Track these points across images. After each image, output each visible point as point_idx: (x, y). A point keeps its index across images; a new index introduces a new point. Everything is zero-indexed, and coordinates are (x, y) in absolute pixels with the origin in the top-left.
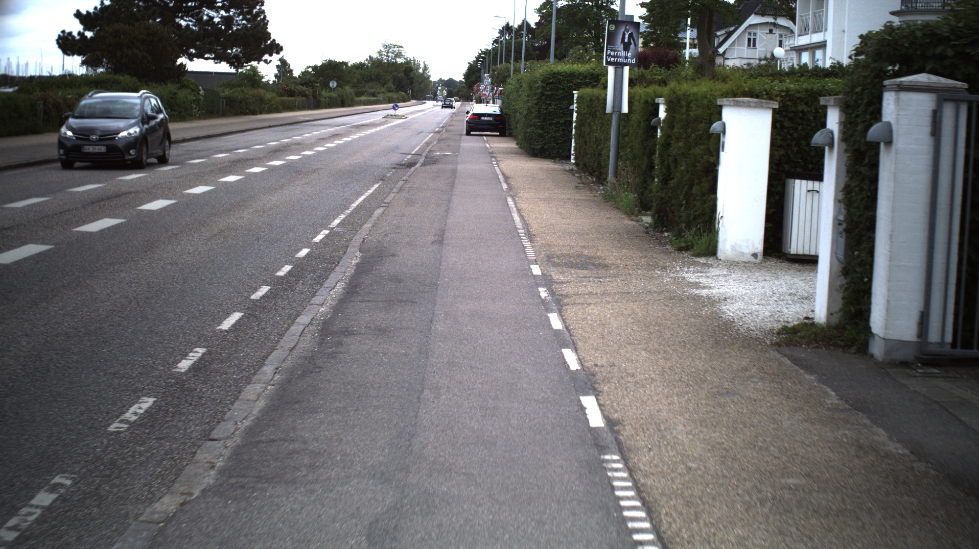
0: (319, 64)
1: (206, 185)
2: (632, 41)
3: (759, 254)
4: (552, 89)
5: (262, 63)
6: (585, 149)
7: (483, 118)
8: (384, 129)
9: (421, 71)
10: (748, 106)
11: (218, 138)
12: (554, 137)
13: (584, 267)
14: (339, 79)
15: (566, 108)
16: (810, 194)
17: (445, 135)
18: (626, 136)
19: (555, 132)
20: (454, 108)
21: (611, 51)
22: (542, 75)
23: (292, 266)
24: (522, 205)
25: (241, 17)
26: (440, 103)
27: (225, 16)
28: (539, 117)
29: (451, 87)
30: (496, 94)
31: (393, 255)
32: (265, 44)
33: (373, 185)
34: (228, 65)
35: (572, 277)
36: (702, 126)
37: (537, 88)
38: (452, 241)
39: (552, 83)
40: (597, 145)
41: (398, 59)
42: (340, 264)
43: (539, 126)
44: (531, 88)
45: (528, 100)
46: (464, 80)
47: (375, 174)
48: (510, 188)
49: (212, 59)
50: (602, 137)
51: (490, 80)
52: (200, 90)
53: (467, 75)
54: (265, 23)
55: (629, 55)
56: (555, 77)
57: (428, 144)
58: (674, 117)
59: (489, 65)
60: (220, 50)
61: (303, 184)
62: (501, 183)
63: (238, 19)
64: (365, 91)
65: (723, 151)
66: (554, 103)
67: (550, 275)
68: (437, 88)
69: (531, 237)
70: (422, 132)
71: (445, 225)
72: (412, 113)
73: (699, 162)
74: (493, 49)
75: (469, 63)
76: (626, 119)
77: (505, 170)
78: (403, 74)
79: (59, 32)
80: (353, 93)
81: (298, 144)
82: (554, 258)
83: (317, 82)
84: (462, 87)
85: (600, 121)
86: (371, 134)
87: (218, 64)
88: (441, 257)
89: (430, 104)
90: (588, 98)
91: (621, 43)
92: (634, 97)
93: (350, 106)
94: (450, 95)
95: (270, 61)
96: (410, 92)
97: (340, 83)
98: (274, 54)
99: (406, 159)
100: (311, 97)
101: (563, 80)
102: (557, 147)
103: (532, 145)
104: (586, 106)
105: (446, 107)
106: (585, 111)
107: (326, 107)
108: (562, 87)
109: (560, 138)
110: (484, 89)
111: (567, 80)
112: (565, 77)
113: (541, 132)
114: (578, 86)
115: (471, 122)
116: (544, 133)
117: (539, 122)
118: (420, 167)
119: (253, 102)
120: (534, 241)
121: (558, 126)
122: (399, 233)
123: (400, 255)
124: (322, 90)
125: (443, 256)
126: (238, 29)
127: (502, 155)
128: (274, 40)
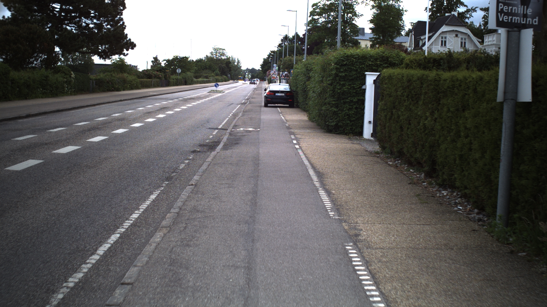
0: (171, 58)
4: (345, 70)
5: (124, 56)
7: (277, 94)
8: (207, 101)
9: (236, 64)
12: (348, 115)
14: (183, 68)
15: (358, 88)
17: (249, 107)
19: (348, 110)
20: (256, 84)
21: (505, 4)
22: (335, 58)
25: (107, 23)
26: (247, 82)
27: (96, 23)
28: (333, 96)
29: (253, 73)
30: (282, 76)
34: (99, 57)
37: (332, 70)
39: (345, 65)
41: (222, 57)
43: (333, 104)
44: (324, 69)
45: (322, 81)
46: (261, 69)
51: (277, 68)
53: (262, 66)
54: (123, 27)
55: (529, 11)
56: (348, 59)
57: (235, 115)
59: (277, 59)
60: (91, 46)
63: (104, 24)
64: (202, 75)
66: (347, 84)
68: (245, 73)
70: (232, 104)
72: (229, 89)
74: (278, 50)
75: (264, 59)
78: (225, 65)
80: (192, 76)
83: (167, 69)
84: (260, 73)
86: (193, 107)
89: (241, 82)
93: (190, 84)
94: (253, 77)
95: (127, 54)
96: (229, 75)
97: (183, 70)
98: (130, 50)
99: (211, 136)
100: (164, 79)
101: (356, 62)
102: (351, 124)
103: (326, 122)
104: (400, 87)
105: (252, 84)
106: (399, 93)
107: (174, 85)
108: (355, 68)
109: (354, 116)
110: (274, 73)
111: (360, 62)
112: (358, 60)
113: (335, 110)
114: (370, 68)
115: (268, 97)
116: (338, 111)
117: (333, 101)
118: (221, 150)
119: (118, 82)
121: (352, 104)
124: (172, 75)
126: (105, 32)
127: (298, 131)
128: (130, 39)
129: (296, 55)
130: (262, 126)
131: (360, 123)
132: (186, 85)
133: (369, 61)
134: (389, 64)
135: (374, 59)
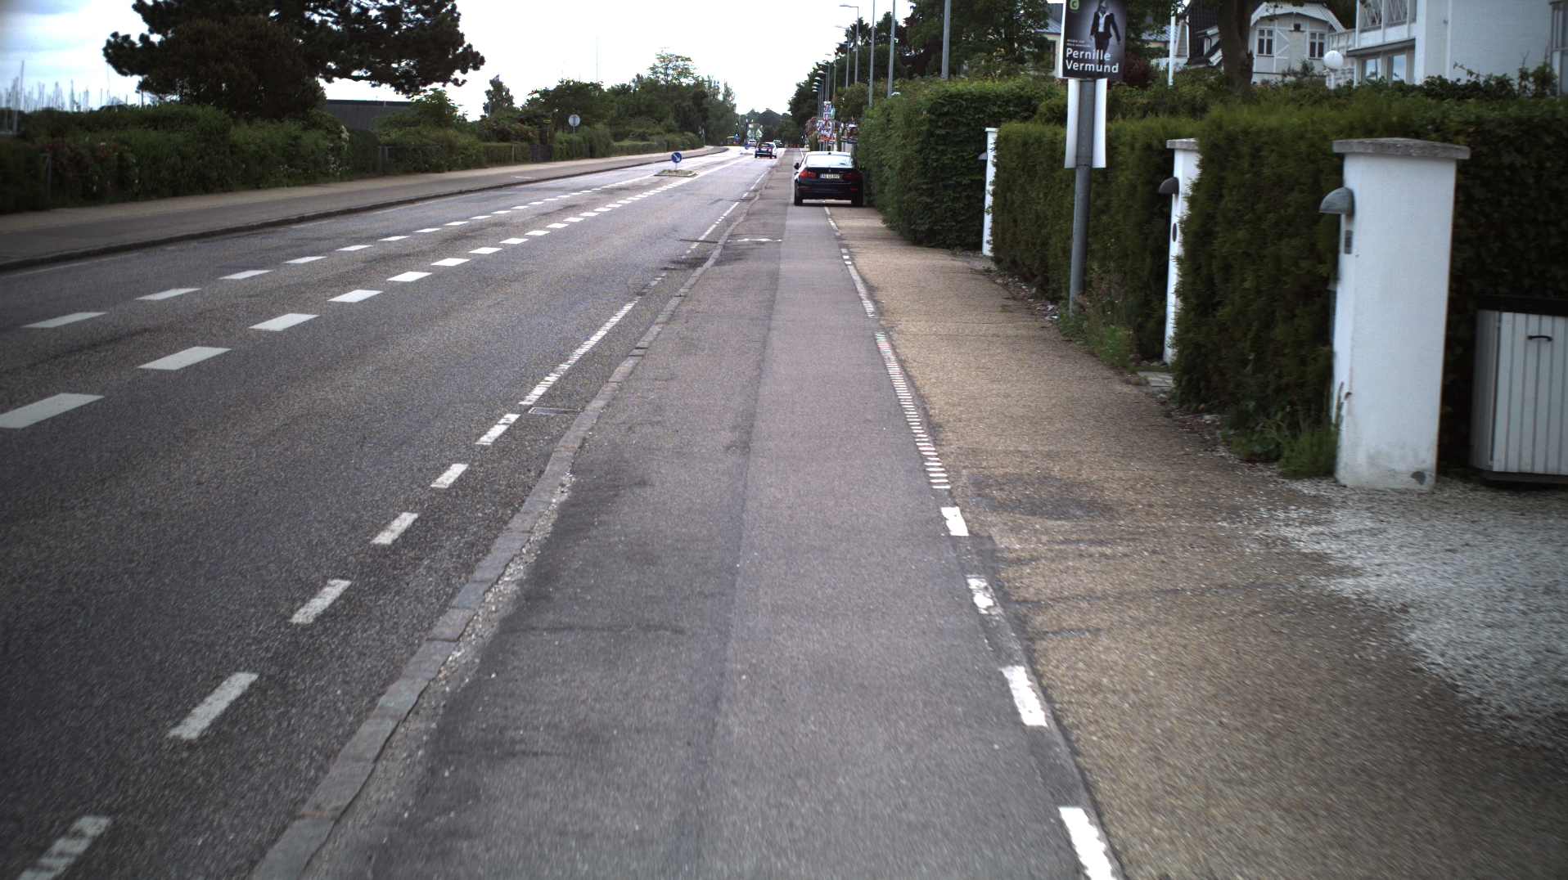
0: (552, 87)
1: (301, 311)
2: (1112, 31)
3: (1427, 474)
4: (947, 125)
5: (450, 85)
6: (1013, 234)
7: (822, 176)
8: (656, 195)
9: (720, 97)
10: (1406, 155)
12: (951, 210)
13: (1058, 510)
14: (583, 111)
15: (972, 159)
16: (1533, 344)
17: (759, 205)
18: (1103, 212)
19: (953, 201)
20: (775, 157)
21: (1074, 49)
22: (928, 100)
23: (415, 516)
24: (907, 351)
25: (413, 8)
26: (752, 150)
27: (386, 6)
28: (924, 174)
29: (768, 123)
30: (843, 134)
31: (642, 483)
32: (454, 53)
33: (622, 306)
34: (393, 88)
35: (1039, 541)
36: (1295, 197)
37: (921, 123)
38: (771, 444)
39: (947, 114)
40: (1039, 226)
41: (682, 80)
42: (523, 509)
43: (923, 190)
44: (909, 122)
45: (904, 145)
46: (789, 113)
47: (630, 282)
48: (880, 311)
49: (366, 79)
50: (1050, 213)
51: (832, 112)
52: (342, 132)
53: (795, 105)
54: (454, 17)
55: (1107, 56)
56: (952, 102)
57: (729, 221)
58: (1222, 178)
59: (831, 88)
60: (379, 63)
61: (489, 307)
62: (861, 300)
63: (408, 11)
64: (631, 131)
65: (1348, 251)
66: (951, 150)
67: (990, 538)
68: (747, 125)
69: (934, 429)
70: (720, 200)
71: (756, 400)
72: (705, 167)
73: (1287, 273)
74: (837, 62)
75: (798, 85)
76: (1101, 180)
77: (866, 270)
78: (690, 103)
79: (108, 36)
80: (609, 135)
81: (501, 224)
82: (990, 486)
83: (546, 117)
84: (787, 124)
85: (1044, 182)
86: (633, 204)
87: (377, 88)
88: (745, 486)
89: (735, 151)
90: (1020, 140)
91: (1092, 34)
92: (1117, 137)
93: (603, 156)
94: (768, 136)
95: (464, 82)
96: (702, 132)
97: (585, 119)
98: (470, 71)
99: (689, 252)
100: (538, 141)
101: (968, 108)
102: (958, 227)
103: (912, 225)
105: (761, 156)
106: (1014, 165)
107: (562, 159)
108: (965, 121)
109: (963, 212)
110: (823, 126)
111: (975, 108)
112: (972, 103)
113: (928, 200)
114: (995, 119)
115: (803, 182)
116: (933, 203)
117: (924, 183)
118: (712, 266)
119: (437, 151)
120: (943, 440)
121: (959, 190)
122: (658, 422)
123: (657, 483)
124: (556, 129)
125: (749, 483)
126: (408, 28)
127: (858, 243)
128: (470, 46)
130: (787, 234)
132: (592, 156)
133: (994, 105)
134: (1030, 113)
135: (1004, 102)
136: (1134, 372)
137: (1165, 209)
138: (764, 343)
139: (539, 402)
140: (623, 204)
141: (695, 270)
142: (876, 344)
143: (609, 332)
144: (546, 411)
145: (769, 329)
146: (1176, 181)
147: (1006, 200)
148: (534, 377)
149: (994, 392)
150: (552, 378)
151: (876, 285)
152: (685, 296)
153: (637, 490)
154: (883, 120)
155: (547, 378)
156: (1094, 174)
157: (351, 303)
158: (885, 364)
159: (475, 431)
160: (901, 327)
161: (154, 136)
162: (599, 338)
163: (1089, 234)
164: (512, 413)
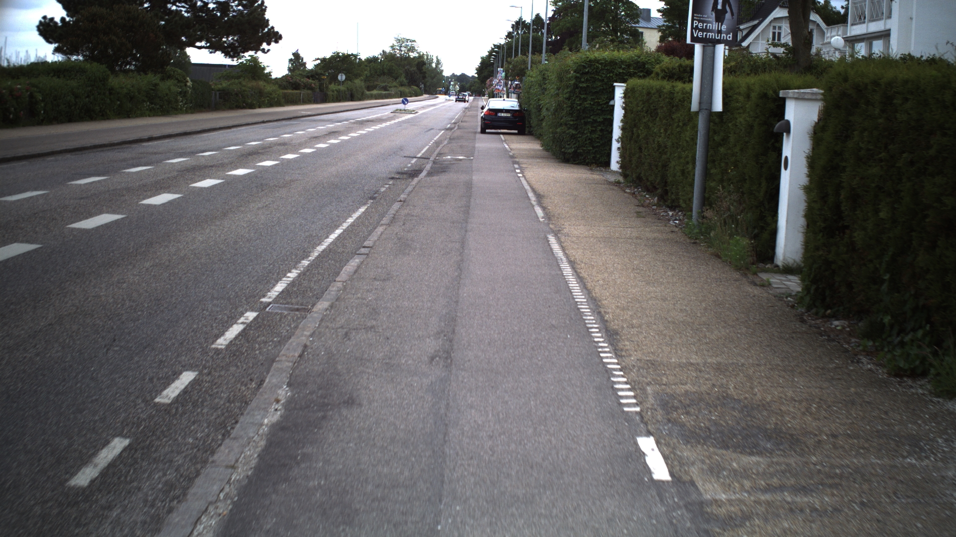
0: (328, 57)
1: (114, 212)
2: (728, 8)
4: (587, 80)
5: (260, 53)
6: (640, 157)
7: (499, 114)
8: (391, 125)
9: (434, 65)
11: (195, 136)
12: (589, 139)
13: (748, 441)
14: (347, 72)
15: (605, 104)
17: (458, 133)
18: (722, 145)
19: (591, 133)
20: (468, 102)
21: (699, 21)
22: (575, 63)
24: (574, 253)
25: (236, 3)
26: (453, 98)
27: (220, 2)
28: (571, 114)
29: (463, 81)
30: (510, 88)
31: (351, 402)
32: (262, 32)
33: (358, 208)
34: (223, 54)
35: (743, 487)
37: (570, 79)
39: (588, 72)
40: (660, 153)
41: (410, 54)
43: (571, 125)
44: (560, 78)
45: (558, 94)
46: (476, 76)
47: (366, 188)
48: (548, 216)
49: (206, 48)
50: (669, 144)
51: (503, 74)
52: (187, 82)
53: (480, 70)
54: (262, 9)
55: (724, 28)
56: (591, 66)
57: (437, 143)
59: (503, 59)
60: (215, 37)
61: (259, 209)
62: (533, 206)
63: (233, 4)
64: (377, 85)
66: (590, 98)
67: (693, 483)
68: (450, 82)
70: (432, 129)
72: (423, 108)
73: (928, 207)
74: (506, 44)
75: (482, 58)
78: (415, 68)
79: (40, 18)
80: (363, 87)
81: (284, 144)
82: (676, 409)
83: (324, 75)
84: (475, 82)
86: (375, 131)
87: (213, 54)
88: (448, 407)
89: (442, 98)
90: (644, 91)
91: (712, 11)
93: (360, 100)
94: (463, 89)
95: (268, 50)
96: (422, 86)
97: (348, 77)
98: (273, 44)
99: (410, 165)
100: (318, 90)
101: (602, 69)
102: (594, 151)
103: (562, 149)
104: (640, 101)
105: (459, 101)
106: (639, 108)
107: (334, 101)
108: (600, 78)
109: (598, 140)
110: (498, 83)
111: (607, 70)
112: (605, 66)
113: (574, 132)
114: (621, 77)
115: (486, 118)
116: (577, 134)
117: (571, 120)
118: (425, 176)
119: (252, 95)
120: (622, 350)
121: (595, 125)
122: (372, 327)
123: (365, 402)
124: (330, 83)
125: (451, 404)
126: (233, 16)
127: (525, 161)
128: (273, 28)
129: (533, 53)
130: (476, 153)
131: (606, 150)
132: (352, 100)
133: (620, 68)
134: (646, 73)
135: (626, 65)
136: (755, 274)
137: (777, 145)
138: (463, 243)
139: (276, 300)
140: (369, 131)
141: (413, 179)
142: (549, 245)
143: (345, 231)
144: (281, 309)
145: (466, 231)
146: (788, 122)
147: (633, 134)
148: (278, 274)
149: (652, 295)
150: (293, 275)
151: (542, 193)
152: (404, 201)
153: (345, 412)
154: (540, 78)
155: (289, 275)
156: (713, 117)
157: (155, 205)
158: (558, 265)
159: (216, 331)
160: (565, 231)
161: (56, 81)
162: (336, 235)
163: (709, 161)
164: (252, 311)
